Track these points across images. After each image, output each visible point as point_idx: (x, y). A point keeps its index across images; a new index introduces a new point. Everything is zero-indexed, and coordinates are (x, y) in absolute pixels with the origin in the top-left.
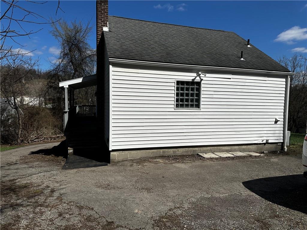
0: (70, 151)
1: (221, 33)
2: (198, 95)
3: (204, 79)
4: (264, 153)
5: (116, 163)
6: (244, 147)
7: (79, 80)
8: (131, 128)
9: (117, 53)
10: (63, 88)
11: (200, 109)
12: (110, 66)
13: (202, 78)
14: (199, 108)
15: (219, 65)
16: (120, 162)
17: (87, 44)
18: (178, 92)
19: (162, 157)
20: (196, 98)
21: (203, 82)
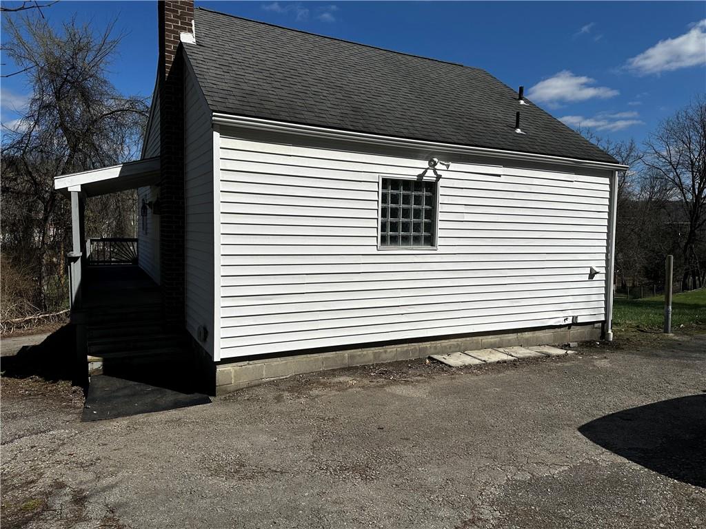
0: (95, 364)
1: (458, 70)
2: (431, 214)
3: (444, 174)
4: (570, 347)
5: (234, 395)
6: (527, 335)
7: (113, 173)
8: (271, 299)
9: (231, 101)
10: (65, 193)
11: (434, 248)
12: (214, 133)
13: (439, 172)
14: (433, 245)
15: (477, 143)
16: (242, 389)
17: (105, 82)
18: (385, 205)
19: (349, 370)
20: (426, 220)
21: (441, 182)
